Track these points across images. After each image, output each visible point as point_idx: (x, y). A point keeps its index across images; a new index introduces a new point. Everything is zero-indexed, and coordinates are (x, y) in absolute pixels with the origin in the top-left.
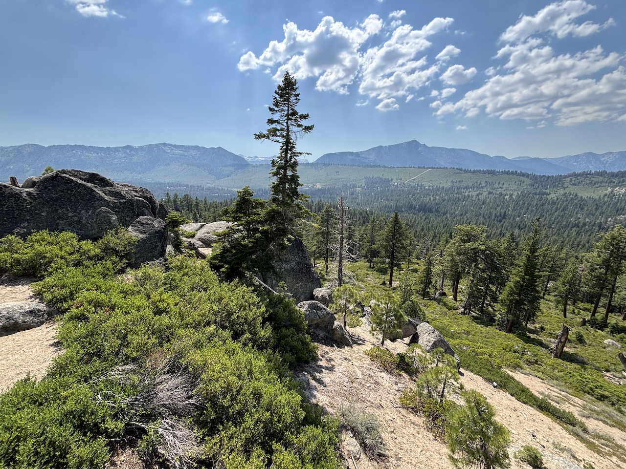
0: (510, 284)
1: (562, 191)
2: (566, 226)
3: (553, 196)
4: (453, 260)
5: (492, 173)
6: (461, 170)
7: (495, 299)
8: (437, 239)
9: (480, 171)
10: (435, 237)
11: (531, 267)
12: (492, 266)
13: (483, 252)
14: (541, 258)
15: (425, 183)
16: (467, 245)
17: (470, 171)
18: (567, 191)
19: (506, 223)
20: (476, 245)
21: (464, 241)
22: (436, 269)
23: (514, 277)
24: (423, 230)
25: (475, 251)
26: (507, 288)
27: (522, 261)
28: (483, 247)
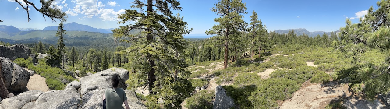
0: (103, 62)
1: (109, 38)
2: (111, 46)
3: (107, 39)
4: (90, 58)
5: (94, 33)
6: (87, 32)
7: (100, 66)
8: (84, 53)
9: (92, 32)
10: (83, 52)
11: (106, 57)
12: (99, 59)
13: (96, 55)
14: (107, 55)
15: (78, 36)
16: (93, 54)
17: (89, 32)
18: (110, 37)
19: (99, 47)
20: (94, 54)
21: (92, 53)
22: (86, 62)
23: (103, 60)
24: (79, 51)
25: (94, 55)
26: (102, 63)
27: (104, 56)
28: (96, 54)
